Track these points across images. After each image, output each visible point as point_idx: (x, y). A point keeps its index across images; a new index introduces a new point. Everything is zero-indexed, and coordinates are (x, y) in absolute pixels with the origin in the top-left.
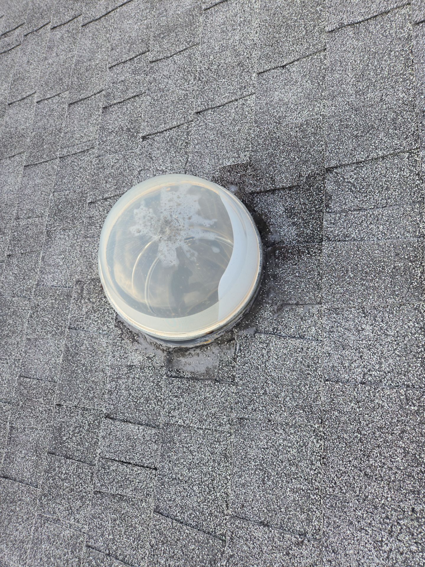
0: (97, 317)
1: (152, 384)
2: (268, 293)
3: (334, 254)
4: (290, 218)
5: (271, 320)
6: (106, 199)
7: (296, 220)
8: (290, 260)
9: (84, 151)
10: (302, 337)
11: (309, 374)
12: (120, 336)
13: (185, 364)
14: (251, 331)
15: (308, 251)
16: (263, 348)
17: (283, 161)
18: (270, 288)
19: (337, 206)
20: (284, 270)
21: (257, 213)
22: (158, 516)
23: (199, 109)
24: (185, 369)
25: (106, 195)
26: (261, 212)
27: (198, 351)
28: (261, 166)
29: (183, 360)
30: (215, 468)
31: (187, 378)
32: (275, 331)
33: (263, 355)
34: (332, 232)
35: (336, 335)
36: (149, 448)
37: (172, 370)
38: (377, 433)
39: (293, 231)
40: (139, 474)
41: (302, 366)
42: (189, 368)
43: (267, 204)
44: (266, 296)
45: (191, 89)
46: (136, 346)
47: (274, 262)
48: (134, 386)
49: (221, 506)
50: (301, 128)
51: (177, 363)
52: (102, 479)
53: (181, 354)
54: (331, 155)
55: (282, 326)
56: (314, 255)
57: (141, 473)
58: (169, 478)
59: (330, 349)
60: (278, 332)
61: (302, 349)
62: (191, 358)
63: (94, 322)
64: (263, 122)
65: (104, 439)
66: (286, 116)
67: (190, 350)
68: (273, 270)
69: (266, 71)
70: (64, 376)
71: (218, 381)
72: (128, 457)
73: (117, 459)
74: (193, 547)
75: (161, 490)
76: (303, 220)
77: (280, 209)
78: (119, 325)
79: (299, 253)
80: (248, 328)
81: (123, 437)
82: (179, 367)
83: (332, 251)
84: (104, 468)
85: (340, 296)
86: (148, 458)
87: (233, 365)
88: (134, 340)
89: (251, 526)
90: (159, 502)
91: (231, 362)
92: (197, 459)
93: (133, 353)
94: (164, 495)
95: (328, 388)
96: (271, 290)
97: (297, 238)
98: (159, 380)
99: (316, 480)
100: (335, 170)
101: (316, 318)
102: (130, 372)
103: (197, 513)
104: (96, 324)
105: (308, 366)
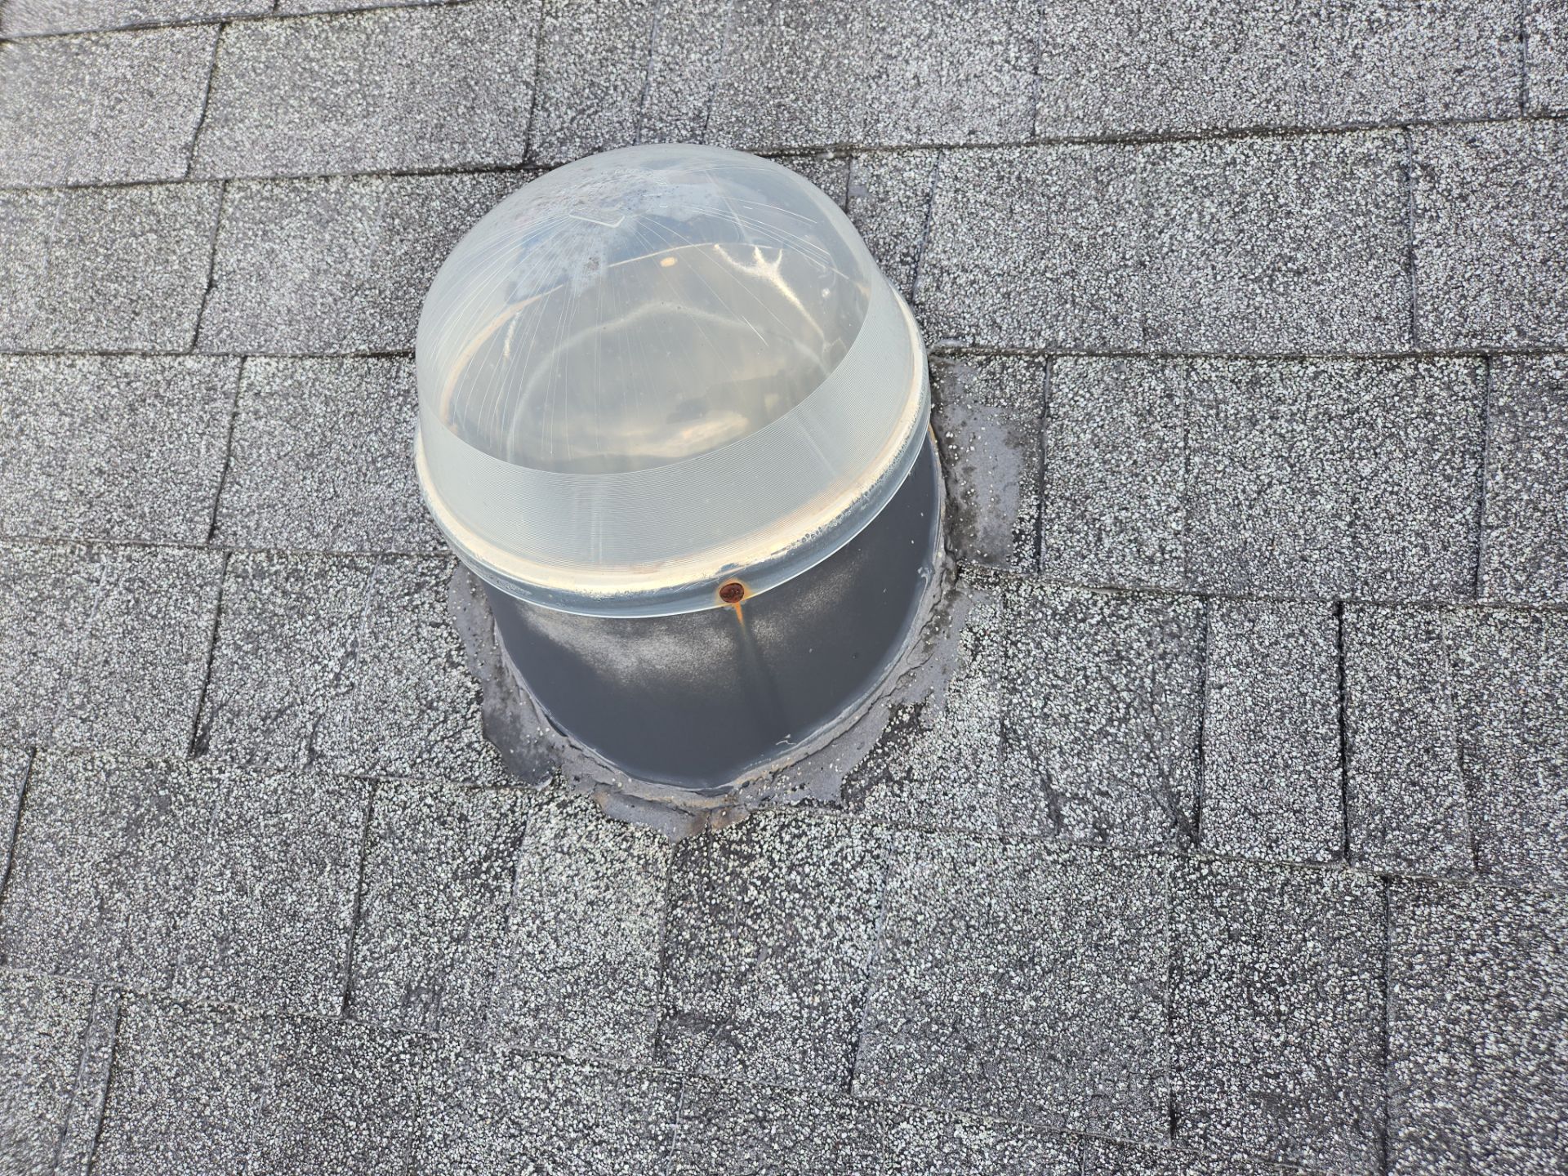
0: (817, 926)
1: (1063, 639)
3: (736, 128)
9: (114, 1067)
10: (928, 199)
11: (1019, 178)
13: (998, 516)
16: (954, 283)
19: (622, 135)
22: (1486, 578)
23: (203, 527)
31: (1039, 507)
32: (909, 257)
33: (973, 282)
40: (1370, 679)
46: (934, 716)
48: (1072, 718)
50: (398, 231)
52: (1424, 838)
53: (966, 523)
54: (495, 152)
55: (896, 244)
57: (1365, 670)
58: (1357, 558)
60: (912, 251)
61: (957, 191)
63: (835, 941)
64: (334, 329)
65: (1276, 841)
66: (347, 274)
69: (199, 326)
70: (1047, 1091)
71: (1047, 407)
72: (1322, 730)
73: (1338, 773)
75: (1400, 583)
81: (1256, 755)
84: (1384, 834)
86: (1309, 647)
88: (915, 725)
90: (1441, 584)
93: (960, 726)
94: (1412, 568)
98: (1050, 612)
100: (534, 147)
102: (1026, 737)
104: (841, 929)
105: (1001, 178)
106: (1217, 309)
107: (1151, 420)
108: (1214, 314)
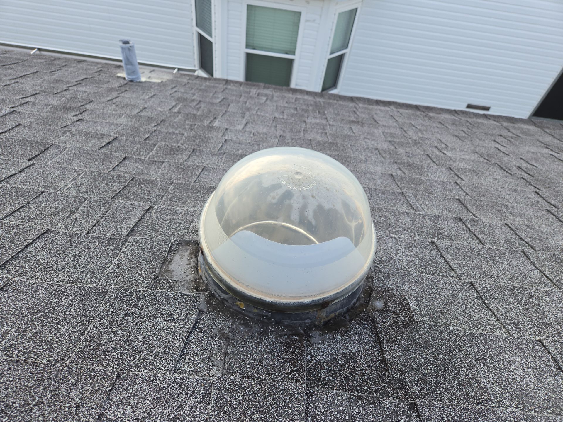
7: (340, 362)
9: (411, 206)
11: (134, 359)
13: (182, 255)
15: (295, 371)
16: (180, 316)
17: (422, 357)
19: (359, 410)
20: (273, 343)
21: (348, 323)
23: (477, 285)
24: (177, 255)
26: (349, 327)
27: (193, 264)
29: (187, 254)
30: (67, 273)
32: (198, 330)
33: (171, 315)
34: (321, 399)
35: (176, 390)
36: (109, 231)
37: (179, 245)
39: (323, 358)
40: (89, 223)
41: (146, 353)
42: (177, 258)
43: (361, 334)
44: (242, 322)
45: (500, 280)
47: (284, 333)
48: (173, 223)
50: (473, 380)
51: (185, 249)
53: (193, 252)
55: (203, 337)
58: (74, 241)
59: (158, 382)
61: (168, 353)
62: (186, 259)
64: (474, 341)
66: (488, 366)
67: (196, 259)
69: (546, 349)
71: (155, 278)
72: (108, 217)
73: (109, 211)
79: (294, 360)
80: (207, 304)
81: (128, 215)
82: (180, 251)
87: (169, 289)
91: (173, 288)
92: (82, 261)
95: (109, 374)
96: (249, 328)
97: (315, 361)
100: (414, 414)
101: (204, 373)
103: (30, 258)
107: (119, 273)
108: (76, 298)
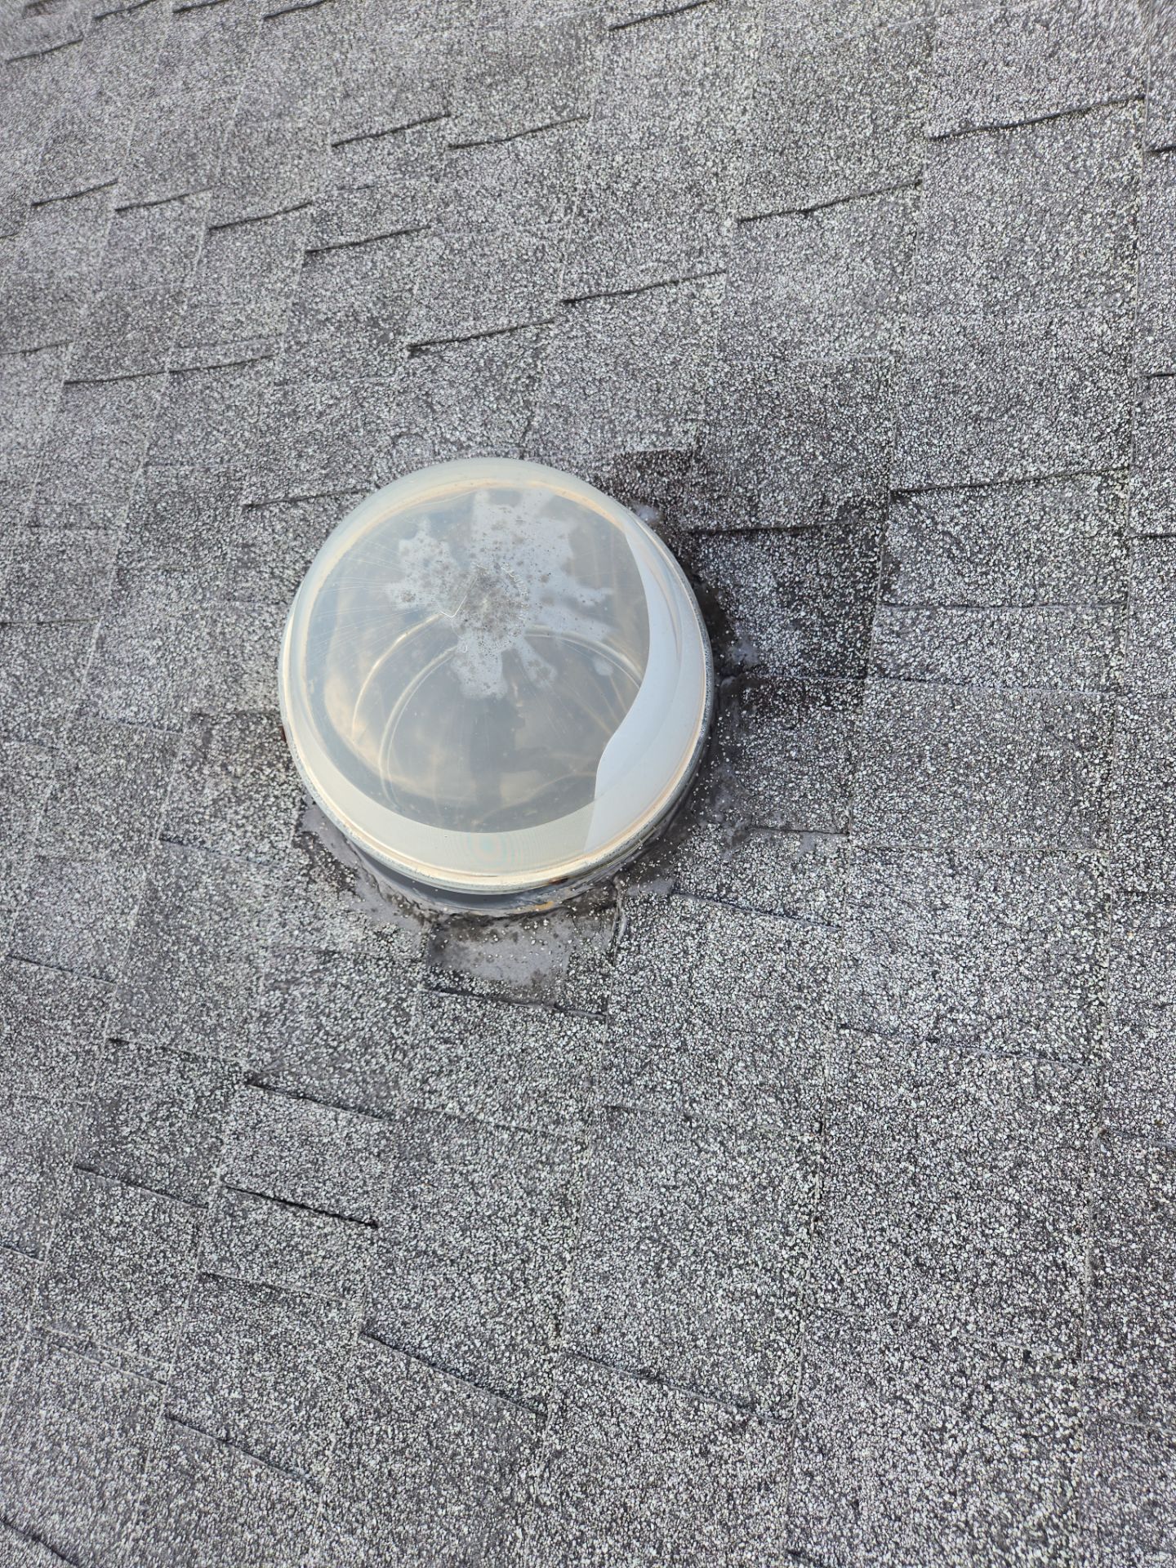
0: (244, 817)
1: (384, 1005)
2: (714, 794)
3: (893, 711)
4: (788, 607)
5: (715, 862)
6: (294, 502)
7: (803, 614)
8: (777, 715)
9: (243, 364)
10: (791, 914)
12: (305, 871)
13: (477, 960)
14: (660, 888)
15: (828, 698)
16: (688, 934)
18: (721, 781)
19: (910, 591)
20: (761, 738)
21: (704, 586)
22: (372, 1346)
23: (574, 293)
24: (476, 971)
25: (296, 492)
26: (716, 584)
27: (516, 927)
28: (725, 464)
29: (473, 947)
30: (533, 1229)
31: (480, 995)
32: (724, 892)
33: (686, 952)
34: (891, 654)
35: (876, 915)
36: (361, 1171)
37: (441, 972)
38: (957, 1165)
39: (794, 642)
41: (785, 988)
42: (488, 971)
43: (732, 564)
44: (707, 801)
45: (555, 236)
46: (347, 901)
47: (736, 717)
48: (332, 1005)
49: (541, 1327)
51: (458, 955)
52: (224, 1243)
53: (470, 932)
54: (909, 458)
55: (742, 880)
56: (841, 708)
57: (332, 1234)
59: (859, 949)
60: (731, 895)
62: (499, 944)
63: (234, 829)
64: (739, 349)
65: (238, 1139)
66: (801, 342)
67: (496, 923)
68: (732, 738)
69: (761, 218)
70: (139, 964)
71: (561, 1010)
72: (299, 1190)
73: (270, 1193)
74: (458, 1427)
75: (384, 1278)
76: (822, 616)
77: (765, 583)
78: (305, 842)
79: (803, 699)
80: (653, 879)
81: (292, 1137)
82: (462, 966)
83: (888, 703)
84: (231, 1215)
85: (897, 820)
86: (355, 1195)
87: (604, 971)
88: (343, 886)
89: (615, 1379)
90: (377, 1310)
91: (601, 962)
92: (489, 1205)
93: (337, 920)
94: (392, 1292)
95: (844, 1044)
96: (723, 787)
97: (801, 660)
98: (404, 996)
99: (791, 1273)
100: (914, 499)
101: (831, 868)
102: (326, 969)
103: (476, 1341)
104: (239, 833)
105: (800, 989)
106: (630, 1181)
107: (540, 1101)
108: (626, 1176)
